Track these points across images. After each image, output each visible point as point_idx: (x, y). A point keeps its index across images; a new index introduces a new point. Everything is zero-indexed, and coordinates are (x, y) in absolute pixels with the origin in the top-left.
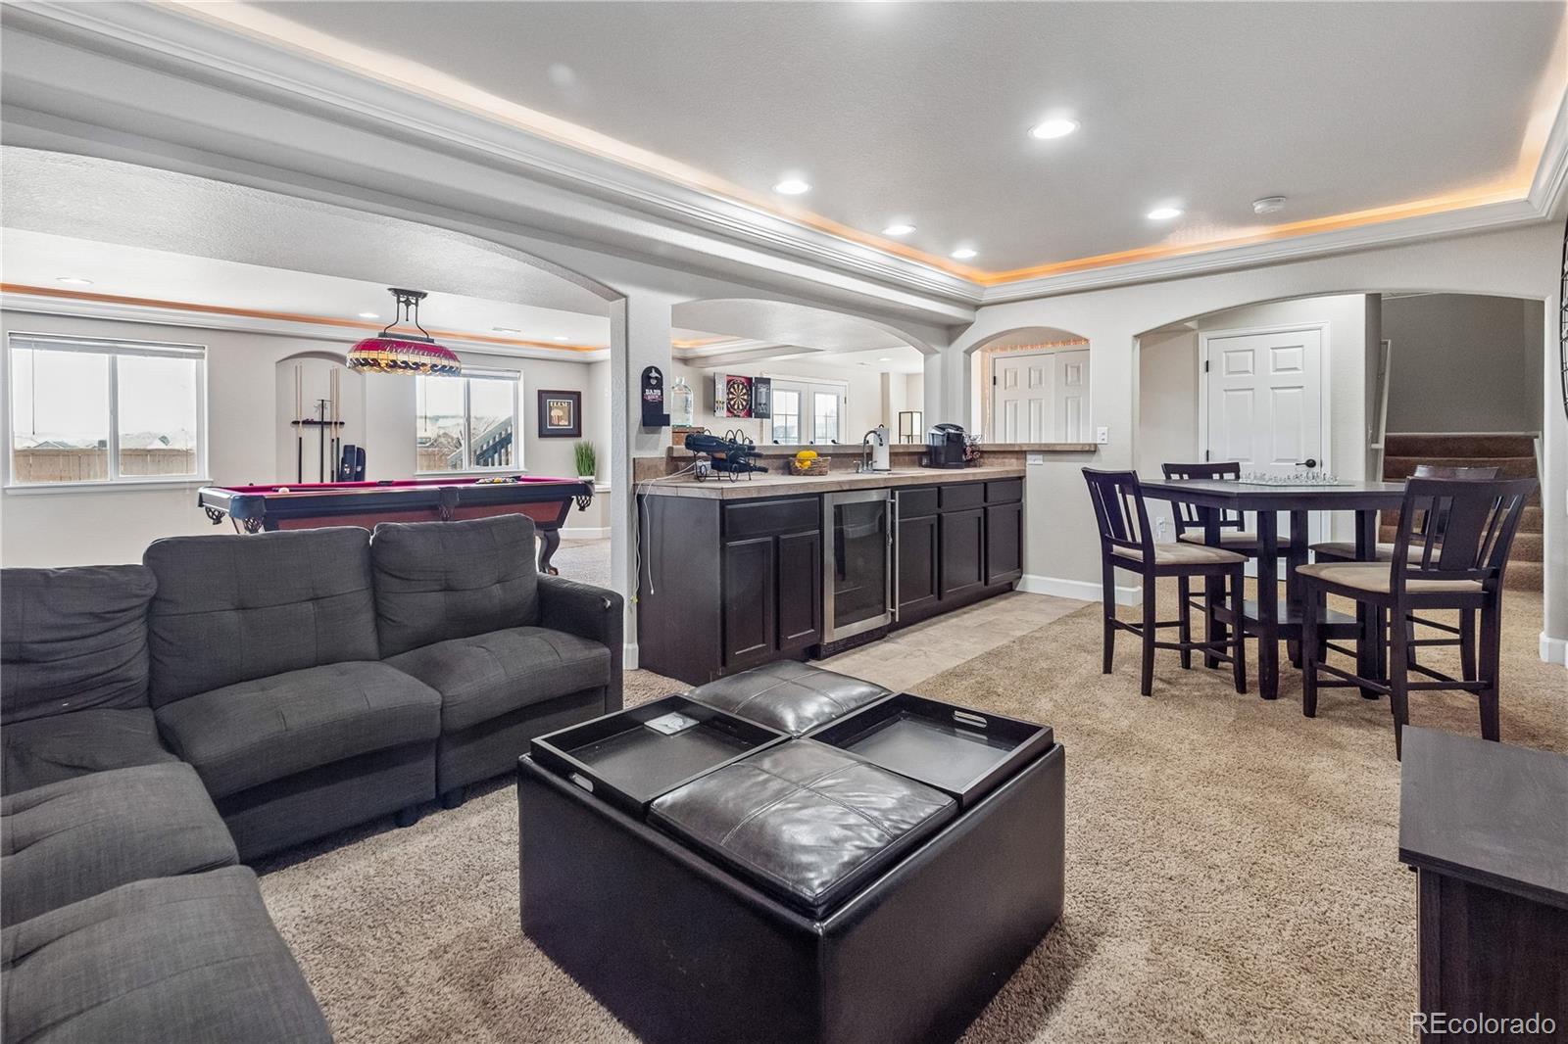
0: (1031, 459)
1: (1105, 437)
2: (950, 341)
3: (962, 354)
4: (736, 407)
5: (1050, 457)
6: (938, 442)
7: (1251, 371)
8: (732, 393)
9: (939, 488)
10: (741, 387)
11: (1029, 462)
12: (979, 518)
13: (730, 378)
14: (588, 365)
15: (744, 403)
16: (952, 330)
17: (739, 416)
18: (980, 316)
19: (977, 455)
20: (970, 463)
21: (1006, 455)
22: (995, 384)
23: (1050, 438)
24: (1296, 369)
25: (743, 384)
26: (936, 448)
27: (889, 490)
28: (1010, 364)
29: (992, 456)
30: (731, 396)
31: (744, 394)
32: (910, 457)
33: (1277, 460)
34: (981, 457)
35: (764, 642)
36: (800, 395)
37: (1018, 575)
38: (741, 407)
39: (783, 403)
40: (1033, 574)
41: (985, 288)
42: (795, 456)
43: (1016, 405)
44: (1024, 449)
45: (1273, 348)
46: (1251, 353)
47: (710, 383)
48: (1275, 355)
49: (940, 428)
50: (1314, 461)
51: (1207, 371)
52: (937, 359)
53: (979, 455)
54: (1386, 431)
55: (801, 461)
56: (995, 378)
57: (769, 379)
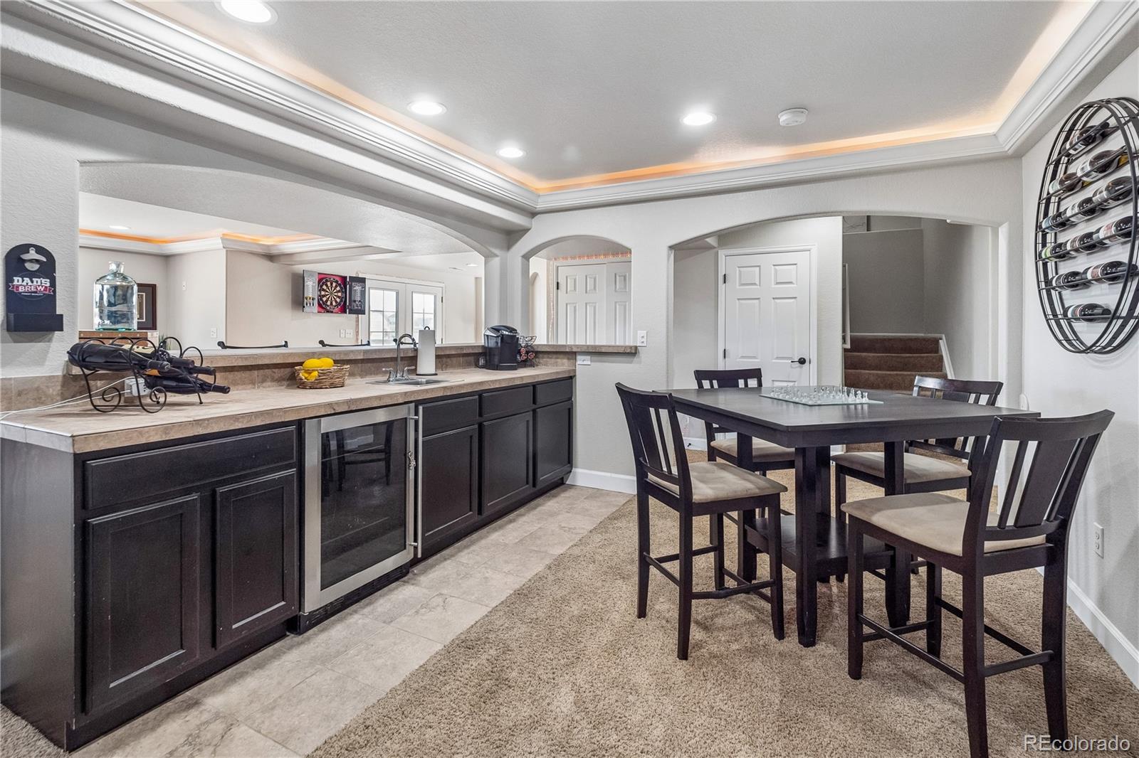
0: (582, 361)
1: (644, 340)
2: (509, 246)
3: (520, 258)
4: (329, 303)
5: (595, 358)
6: (492, 344)
7: (758, 283)
8: (324, 290)
9: (480, 396)
10: (334, 284)
11: (578, 362)
12: (528, 421)
13: (323, 276)
14: (167, 258)
15: (338, 300)
16: (512, 235)
17: (332, 312)
18: (536, 223)
19: (532, 356)
20: (525, 364)
21: (558, 356)
22: (558, 289)
23: (602, 339)
24: (791, 283)
25: (337, 282)
26: (490, 349)
27: (412, 405)
28: (571, 272)
29: (546, 356)
30: (323, 293)
31: (339, 291)
32: (465, 358)
33: (777, 358)
34: (536, 357)
35: (182, 648)
36: (397, 294)
37: (569, 469)
38: (334, 304)
39: (380, 300)
40: (582, 468)
41: (539, 196)
42: (301, 364)
43: (575, 307)
44: (574, 350)
45: (774, 265)
46: (758, 268)
47: (298, 282)
48: (776, 270)
49: (496, 329)
50: (804, 359)
51: (725, 282)
52: (496, 262)
53: (533, 356)
54: (851, 332)
55: (309, 372)
56: (558, 283)
57: (365, 278)
